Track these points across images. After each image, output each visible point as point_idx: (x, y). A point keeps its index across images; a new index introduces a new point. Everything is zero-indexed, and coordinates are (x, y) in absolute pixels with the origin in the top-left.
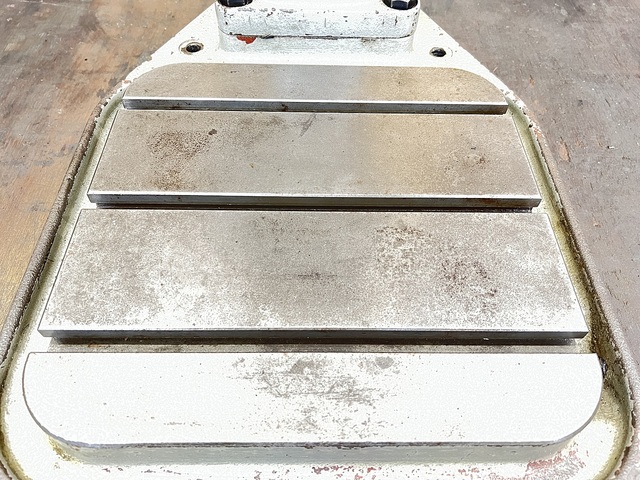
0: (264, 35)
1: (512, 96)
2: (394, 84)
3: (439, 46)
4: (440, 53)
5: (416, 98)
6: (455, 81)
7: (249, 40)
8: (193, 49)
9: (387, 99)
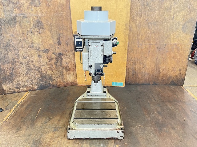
1: (116, 100)
4: (110, 97)
7: (90, 96)
8: (83, 97)
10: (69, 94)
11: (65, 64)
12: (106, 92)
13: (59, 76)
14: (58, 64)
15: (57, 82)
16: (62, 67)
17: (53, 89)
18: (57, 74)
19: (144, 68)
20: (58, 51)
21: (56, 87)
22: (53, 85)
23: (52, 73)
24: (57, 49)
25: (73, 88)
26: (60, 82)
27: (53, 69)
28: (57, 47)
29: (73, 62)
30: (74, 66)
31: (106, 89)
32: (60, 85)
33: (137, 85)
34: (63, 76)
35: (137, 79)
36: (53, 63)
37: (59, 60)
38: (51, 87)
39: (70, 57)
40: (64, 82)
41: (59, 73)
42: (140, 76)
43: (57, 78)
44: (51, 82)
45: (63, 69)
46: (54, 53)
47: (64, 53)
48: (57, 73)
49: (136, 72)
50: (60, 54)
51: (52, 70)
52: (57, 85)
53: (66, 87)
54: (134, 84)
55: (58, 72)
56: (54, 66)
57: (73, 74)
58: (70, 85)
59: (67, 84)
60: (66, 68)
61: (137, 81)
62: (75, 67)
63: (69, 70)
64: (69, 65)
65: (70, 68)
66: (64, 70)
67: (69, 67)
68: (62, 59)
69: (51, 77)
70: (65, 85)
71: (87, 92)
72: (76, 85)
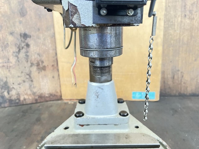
0: (86, 124)
2: (125, 139)
3: (137, 125)
4: (137, 127)
5: (131, 143)
6: (143, 137)
7: (82, 126)
8: (66, 128)
9: (123, 143)
10: (38, 120)
11: (36, 56)
12: (128, 115)
13: (24, 81)
14: (22, 55)
15: (18, 94)
16: (29, 62)
17: (10, 109)
18: (19, 77)
19: (196, 60)
20: (20, 29)
21: (16, 103)
22: (11, 101)
23: (8, 74)
24: (17, 24)
25: (51, 106)
26: (27, 94)
27: (10, 67)
28: (17, 20)
29: (51, 51)
30: (54, 61)
31: (124, 107)
32: (25, 99)
33: (182, 96)
34: (32, 81)
35: (181, 84)
36: (10, 54)
37: (23, 48)
38: (6, 105)
39: (46, 41)
40: (34, 94)
41: (23, 74)
42: (187, 78)
43: (19, 84)
44: (6, 94)
45: (31, 66)
46: (11, 34)
47: (32, 34)
48: (19, 74)
49: (178, 71)
50: (25, 36)
51: (8, 68)
52: (19, 99)
53: (38, 104)
54: (175, 96)
55: (22, 72)
56: (13, 60)
57: (53, 77)
58: (48, 99)
59: (41, 97)
60: (38, 65)
61: (181, 89)
62: (56, 63)
63: (44, 68)
64: (44, 58)
65: (45, 64)
66: (34, 69)
67: (43, 62)
68: (28, 45)
69: (6, 83)
70: (36, 100)
71: (76, 116)
72: (58, 100)
